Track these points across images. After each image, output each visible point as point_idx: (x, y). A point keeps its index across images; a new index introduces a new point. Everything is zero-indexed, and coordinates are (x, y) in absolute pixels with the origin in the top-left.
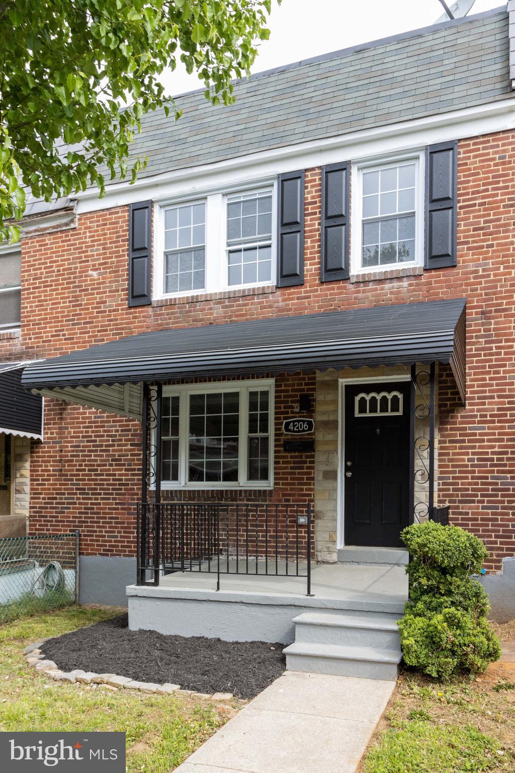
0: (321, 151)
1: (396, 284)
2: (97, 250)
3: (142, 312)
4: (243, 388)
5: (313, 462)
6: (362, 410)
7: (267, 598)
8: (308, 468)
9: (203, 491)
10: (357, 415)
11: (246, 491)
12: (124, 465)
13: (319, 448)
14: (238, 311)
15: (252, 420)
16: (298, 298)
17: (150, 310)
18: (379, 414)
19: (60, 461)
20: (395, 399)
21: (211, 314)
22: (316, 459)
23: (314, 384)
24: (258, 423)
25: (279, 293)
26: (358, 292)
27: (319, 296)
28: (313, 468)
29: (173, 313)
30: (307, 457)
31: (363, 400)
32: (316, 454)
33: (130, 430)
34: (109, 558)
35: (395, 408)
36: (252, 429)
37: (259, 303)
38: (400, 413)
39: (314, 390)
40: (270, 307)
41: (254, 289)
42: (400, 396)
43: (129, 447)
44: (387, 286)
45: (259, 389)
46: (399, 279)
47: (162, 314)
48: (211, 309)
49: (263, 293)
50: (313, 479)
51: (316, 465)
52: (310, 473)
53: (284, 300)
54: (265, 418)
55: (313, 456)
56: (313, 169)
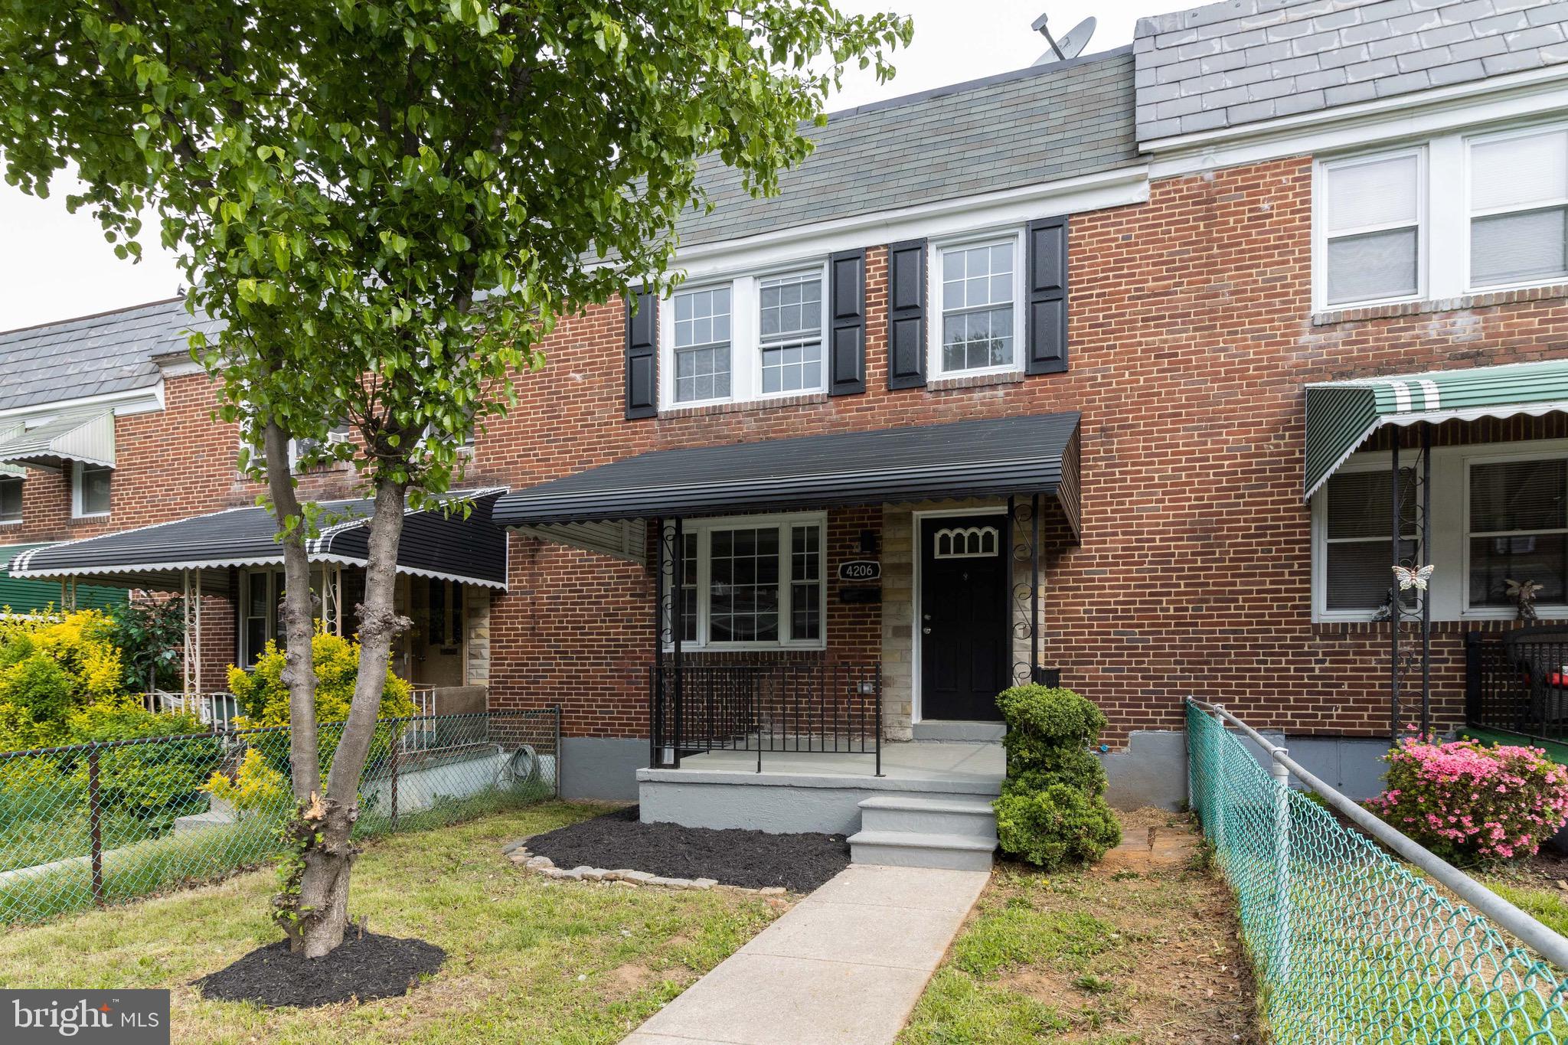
0: (887, 225)
1: (988, 393)
2: (581, 347)
3: (645, 426)
4: (784, 523)
5: (879, 616)
6: (945, 549)
7: (824, 779)
8: (872, 623)
9: (731, 653)
10: (937, 556)
11: (789, 653)
12: (622, 621)
13: (888, 597)
14: (776, 425)
15: (797, 563)
16: (858, 410)
17: (656, 423)
18: (966, 555)
19: (533, 616)
20: (988, 536)
21: (741, 429)
22: (883, 612)
23: (880, 517)
24: (805, 566)
25: (831, 403)
26: (938, 403)
27: (885, 407)
28: (879, 623)
29: (687, 428)
30: (871, 609)
31: (945, 538)
32: (884, 605)
33: (629, 577)
34: (602, 740)
35: (988, 547)
36: (797, 574)
37: (805, 416)
38: (995, 554)
39: (880, 525)
40: (820, 420)
41: (798, 398)
42: (995, 533)
43: (628, 598)
44: (977, 395)
45: (806, 525)
46: (993, 386)
47: (673, 429)
48: (739, 422)
49: (810, 402)
50: (879, 636)
51: (883, 619)
52: (875, 630)
53: (839, 412)
54: (814, 561)
55: (880, 609)
56: (877, 247)
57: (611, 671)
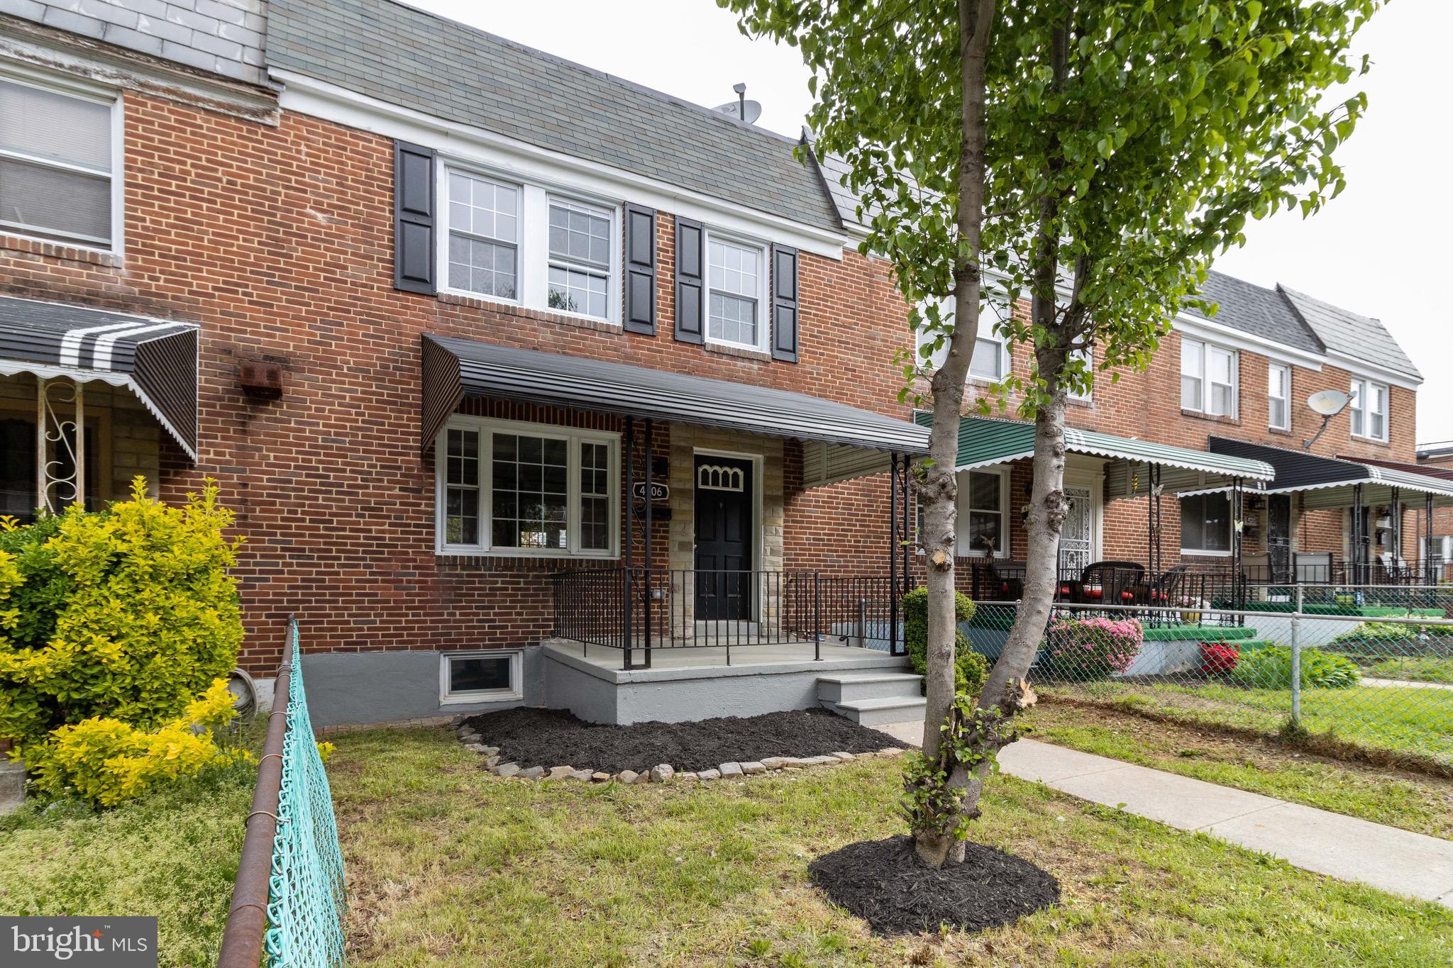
0: (675, 198)
1: (747, 364)
3: (419, 303)
4: (575, 437)
5: (667, 532)
6: (705, 482)
8: (662, 537)
9: (527, 559)
10: (701, 487)
11: (588, 561)
12: (388, 517)
13: (675, 517)
14: (573, 342)
15: (586, 476)
16: (649, 350)
17: (434, 303)
18: (720, 488)
19: (244, 502)
20: (735, 474)
21: (535, 336)
22: (671, 529)
23: (667, 447)
24: (594, 481)
25: (625, 337)
26: (712, 361)
27: (672, 354)
28: (667, 538)
29: (474, 319)
30: (660, 526)
31: (705, 472)
32: (672, 523)
33: (399, 468)
34: (359, 655)
35: (736, 485)
36: (586, 486)
37: (602, 342)
38: (741, 489)
39: (668, 454)
40: (615, 350)
41: (595, 323)
42: (741, 473)
43: (397, 492)
44: (740, 364)
45: (595, 442)
46: (751, 360)
47: (458, 316)
48: (535, 330)
49: (607, 330)
50: (667, 549)
51: (670, 535)
52: (663, 543)
53: (632, 347)
54: (602, 478)
55: (667, 526)
56: (664, 213)
57: (372, 574)
